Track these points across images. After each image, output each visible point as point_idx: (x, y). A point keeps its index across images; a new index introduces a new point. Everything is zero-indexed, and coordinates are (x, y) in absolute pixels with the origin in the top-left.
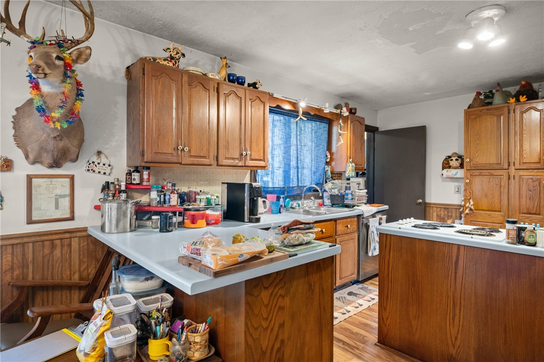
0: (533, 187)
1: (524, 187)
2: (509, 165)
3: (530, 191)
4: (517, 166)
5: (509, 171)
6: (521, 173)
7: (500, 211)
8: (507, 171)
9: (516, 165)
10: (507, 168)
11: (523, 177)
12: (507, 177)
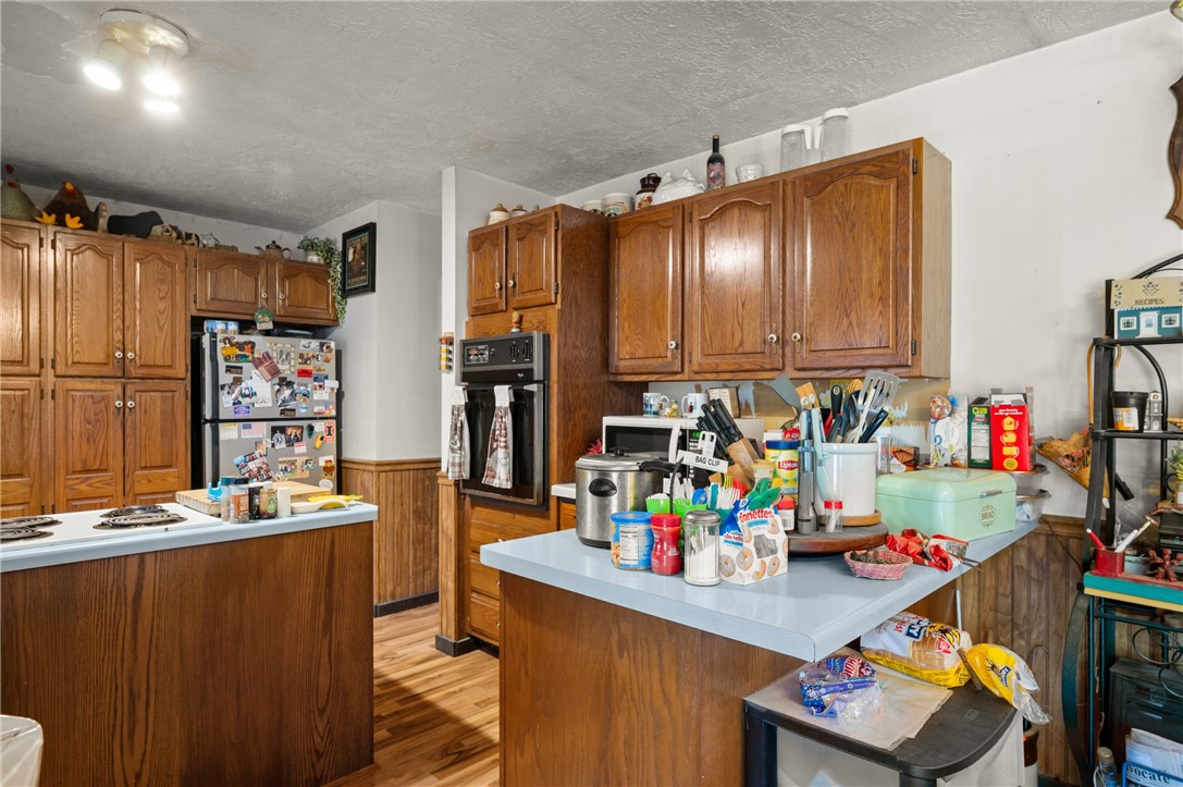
0: (95, 414)
1: (76, 416)
2: (42, 366)
3: (89, 423)
4: (61, 369)
5: (42, 379)
6: (70, 383)
7: (21, 475)
8: (37, 379)
9: (58, 367)
10: (37, 372)
11: (72, 393)
12: (38, 394)
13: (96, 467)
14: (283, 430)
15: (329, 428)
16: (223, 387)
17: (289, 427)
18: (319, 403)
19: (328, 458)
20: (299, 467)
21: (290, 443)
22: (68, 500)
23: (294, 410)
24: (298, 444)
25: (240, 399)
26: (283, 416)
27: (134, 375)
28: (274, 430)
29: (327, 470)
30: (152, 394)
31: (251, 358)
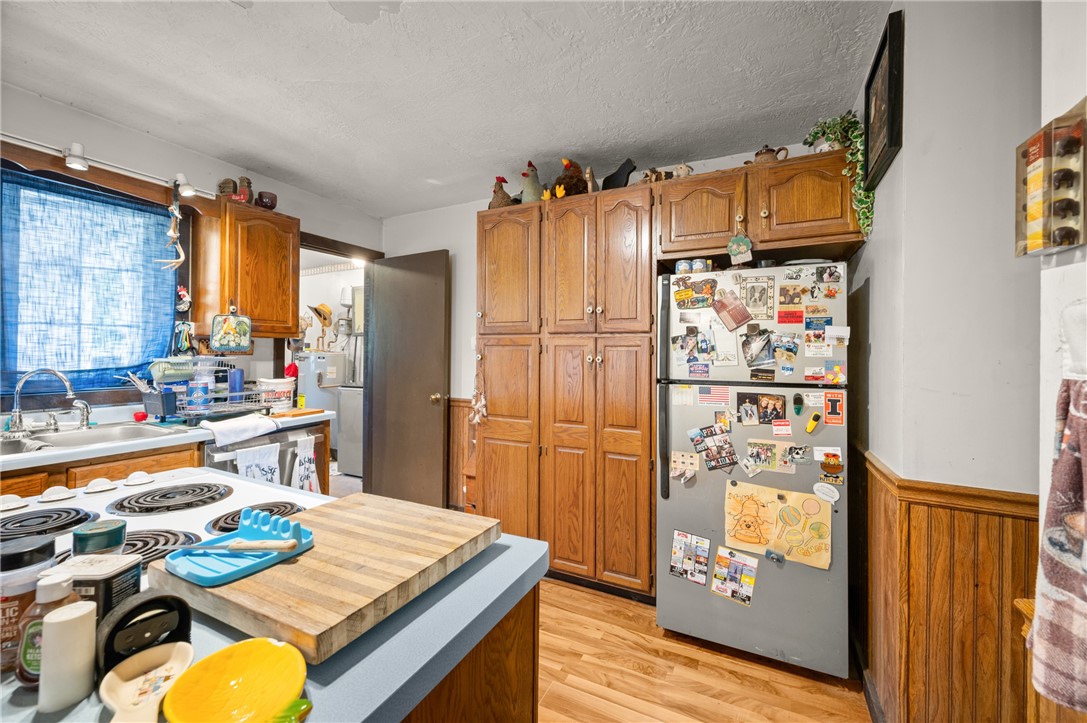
0: (574, 368)
1: (560, 369)
2: (541, 327)
3: (570, 376)
4: (552, 327)
6: (557, 340)
7: (527, 417)
8: (538, 336)
9: (550, 324)
10: (537, 331)
11: (559, 348)
12: (538, 349)
13: (574, 419)
14: (754, 399)
15: (834, 403)
16: (675, 340)
17: (764, 395)
18: (813, 362)
19: (831, 450)
20: (778, 456)
21: (765, 418)
22: (555, 446)
23: (773, 372)
24: (778, 422)
25: (696, 355)
26: (754, 380)
27: (604, 330)
28: (742, 399)
29: (829, 469)
30: (619, 349)
31: (710, 301)
